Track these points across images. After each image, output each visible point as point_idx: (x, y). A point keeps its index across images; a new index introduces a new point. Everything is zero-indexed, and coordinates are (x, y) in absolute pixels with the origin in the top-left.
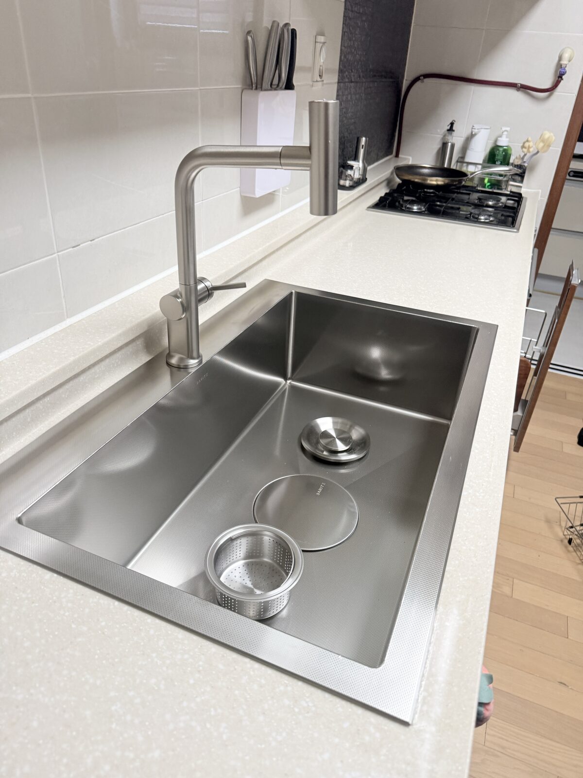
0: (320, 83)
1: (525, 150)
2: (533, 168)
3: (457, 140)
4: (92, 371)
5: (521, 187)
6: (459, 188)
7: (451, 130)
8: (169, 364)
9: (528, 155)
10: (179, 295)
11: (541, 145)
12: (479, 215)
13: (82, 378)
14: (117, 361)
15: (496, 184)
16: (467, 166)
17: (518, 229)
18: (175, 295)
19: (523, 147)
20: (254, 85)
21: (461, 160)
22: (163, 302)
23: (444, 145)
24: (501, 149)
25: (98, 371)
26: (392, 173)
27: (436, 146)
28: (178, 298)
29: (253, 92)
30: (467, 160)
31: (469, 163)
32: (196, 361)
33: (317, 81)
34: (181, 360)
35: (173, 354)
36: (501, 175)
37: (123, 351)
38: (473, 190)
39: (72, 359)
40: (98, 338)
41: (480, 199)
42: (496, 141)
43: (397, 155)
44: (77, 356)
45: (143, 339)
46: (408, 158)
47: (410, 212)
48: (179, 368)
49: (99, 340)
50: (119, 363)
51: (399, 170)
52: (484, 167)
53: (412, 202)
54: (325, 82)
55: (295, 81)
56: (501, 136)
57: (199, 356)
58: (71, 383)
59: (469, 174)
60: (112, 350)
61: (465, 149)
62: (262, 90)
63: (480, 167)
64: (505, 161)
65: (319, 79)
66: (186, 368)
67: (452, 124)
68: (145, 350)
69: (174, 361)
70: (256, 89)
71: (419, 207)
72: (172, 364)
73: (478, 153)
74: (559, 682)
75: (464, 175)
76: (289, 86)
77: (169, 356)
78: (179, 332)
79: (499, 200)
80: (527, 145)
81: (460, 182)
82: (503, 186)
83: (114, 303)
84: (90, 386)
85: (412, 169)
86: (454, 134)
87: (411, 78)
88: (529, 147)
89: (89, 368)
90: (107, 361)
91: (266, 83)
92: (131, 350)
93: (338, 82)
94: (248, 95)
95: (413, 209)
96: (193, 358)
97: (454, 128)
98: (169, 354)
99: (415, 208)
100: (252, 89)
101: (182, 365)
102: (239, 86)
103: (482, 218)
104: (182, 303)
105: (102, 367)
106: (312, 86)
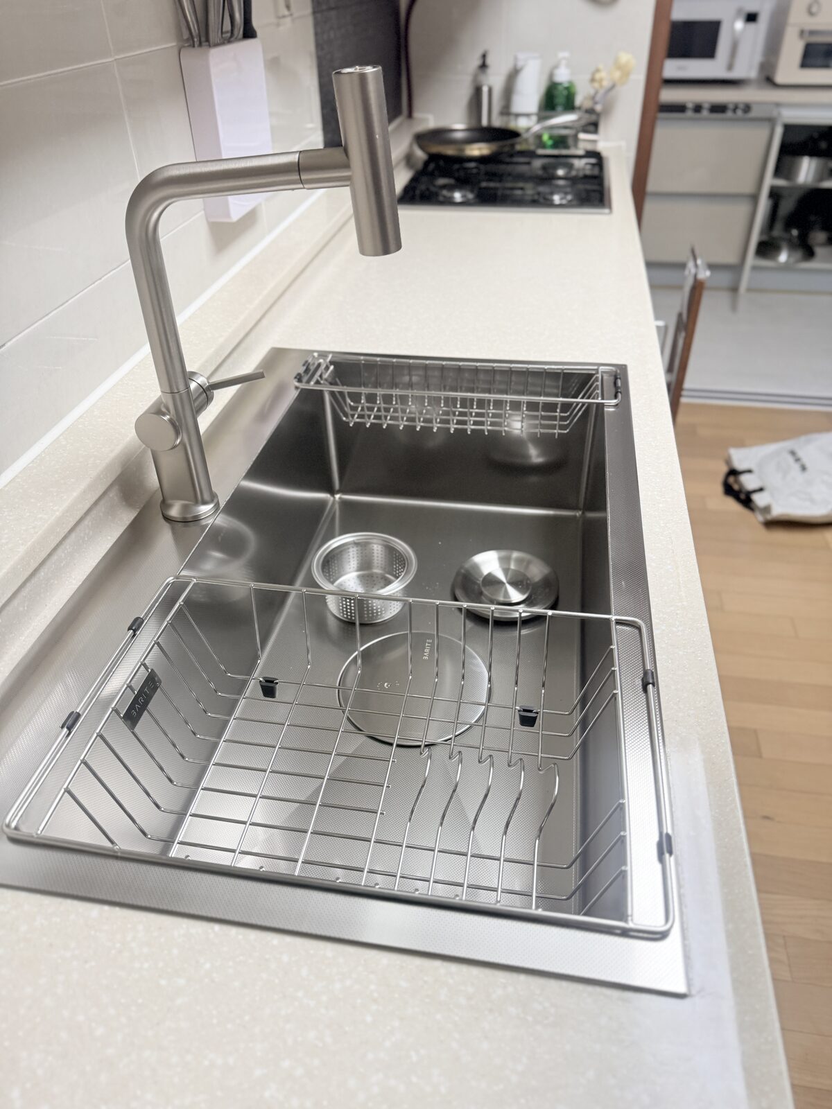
0: (288, 20)
1: (596, 85)
2: (608, 110)
3: (495, 80)
4: (55, 558)
5: (594, 142)
6: (512, 156)
7: (484, 66)
8: (167, 519)
9: (601, 92)
10: (164, 410)
11: (617, 74)
12: (552, 193)
13: (43, 574)
14: (87, 531)
15: (560, 142)
16: (516, 119)
17: (610, 207)
18: (157, 410)
19: (593, 80)
20: (196, 40)
21: (506, 111)
22: (141, 425)
23: (478, 91)
24: (560, 88)
25: (63, 555)
26: (411, 146)
27: (463, 93)
28: (164, 414)
29: (197, 51)
30: (514, 109)
31: (518, 115)
32: (211, 506)
33: (284, 17)
34: (185, 508)
35: (170, 502)
36: (565, 127)
37: (94, 512)
38: (532, 154)
39: (22, 550)
40: (51, 504)
41: (544, 168)
42: (551, 75)
43: (410, 115)
44: (29, 543)
45: (117, 487)
46: (429, 120)
47: (449, 202)
48: (185, 522)
49: (55, 508)
50: (91, 533)
51: (422, 139)
52: (541, 118)
53: (451, 188)
54: (296, 15)
55: (256, 23)
56: (556, 67)
57: (213, 497)
58: (29, 586)
59: (521, 131)
60: (78, 518)
61: (508, 92)
62: (210, 46)
63: (534, 118)
64: (570, 106)
65: (286, 13)
66: (197, 519)
67: (484, 56)
68: (124, 503)
69: (174, 512)
70: (200, 45)
71: (464, 192)
72: (171, 517)
73: (528, 99)
75: (514, 134)
76: (249, 33)
77: (165, 505)
79: (570, 166)
80: (598, 76)
81: (513, 146)
82: (570, 141)
84: (56, 582)
85: (439, 135)
86: (490, 71)
88: (601, 80)
89: (50, 555)
90: (73, 535)
91: (214, 35)
92: (104, 509)
93: (314, 13)
94: (191, 58)
95: (454, 198)
96: (205, 503)
97: (489, 61)
98: (164, 501)
99: (458, 196)
100: (194, 46)
101: (189, 516)
102: (174, 44)
103: (557, 199)
104: (171, 421)
105: (68, 547)
106: (278, 25)
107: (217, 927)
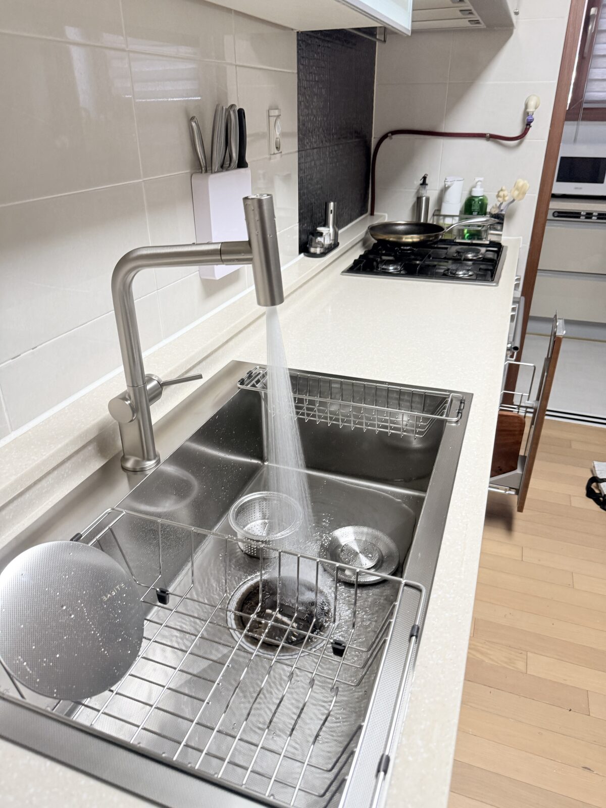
0: (278, 155)
1: (501, 199)
2: (511, 215)
3: (431, 193)
4: (39, 486)
5: (500, 235)
6: (436, 243)
7: (424, 184)
8: (124, 469)
9: (504, 204)
10: (127, 397)
11: (516, 193)
12: (457, 270)
13: (28, 496)
14: (67, 470)
15: (476, 235)
16: (444, 219)
17: (498, 283)
18: (123, 398)
19: (498, 196)
20: (203, 169)
21: (438, 213)
22: (111, 405)
23: (419, 199)
24: (477, 200)
25: (46, 485)
26: (367, 233)
27: (411, 200)
28: (127, 400)
29: (204, 175)
30: (443, 212)
31: (445, 216)
32: (153, 462)
33: (274, 154)
34: (137, 463)
35: (127, 457)
36: (479, 226)
37: (74, 460)
38: (452, 243)
39: (13, 478)
40: (43, 450)
41: (458, 252)
42: (471, 192)
43: (372, 214)
44: (19, 475)
45: (95, 443)
46: (383, 216)
47: (386, 273)
48: (134, 471)
49: (44, 454)
50: (70, 472)
51: (373, 229)
52: (461, 219)
53: (389, 263)
54: (283, 153)
55: (248, 159)
56: (475, 187)
57: (156, 456)
58: (16, 503)
59: (445, 227)
60: (59, 461)
61: (440, 200)
62: (212, 173)
63: (457, 218)
64: (482, 211)
65: (276, 151)
66: (142, 470)
67: (425, 178)
68: (99, 455)
69: (129, 464)
70: (206, 171)
71: (395, 267)
72: (127, 468)
73: (453, 205)
74: (583, 767)
75: (439, 229)
76: (242, 164)
77: (124, 459)
78: (132, 434)
79: (478, 252)
80: (501, 194)
81: (437, 236)
82: (484, 235)
83: (65, 408)
84: (37, 502)
85: (387, 227)
86: (428, 187)
87: (380, 135)
88: (504, 196)
89: (35, 483)
90: (56, 472)
91: (216, 165)
92: (82, 457)
93: (299, 151)
94: (198, 180)
95: (389, 270)
96: (149, 460)
97: (427, 181)
98: (123, 457)
99: (391, 269)
100: (202, 172)
101: (138, 468)
102: (188, 171)
103: (460, 273)
104: (130, 404)
105: (50, 480)
106: (270, 159)
107: (49, 763)
